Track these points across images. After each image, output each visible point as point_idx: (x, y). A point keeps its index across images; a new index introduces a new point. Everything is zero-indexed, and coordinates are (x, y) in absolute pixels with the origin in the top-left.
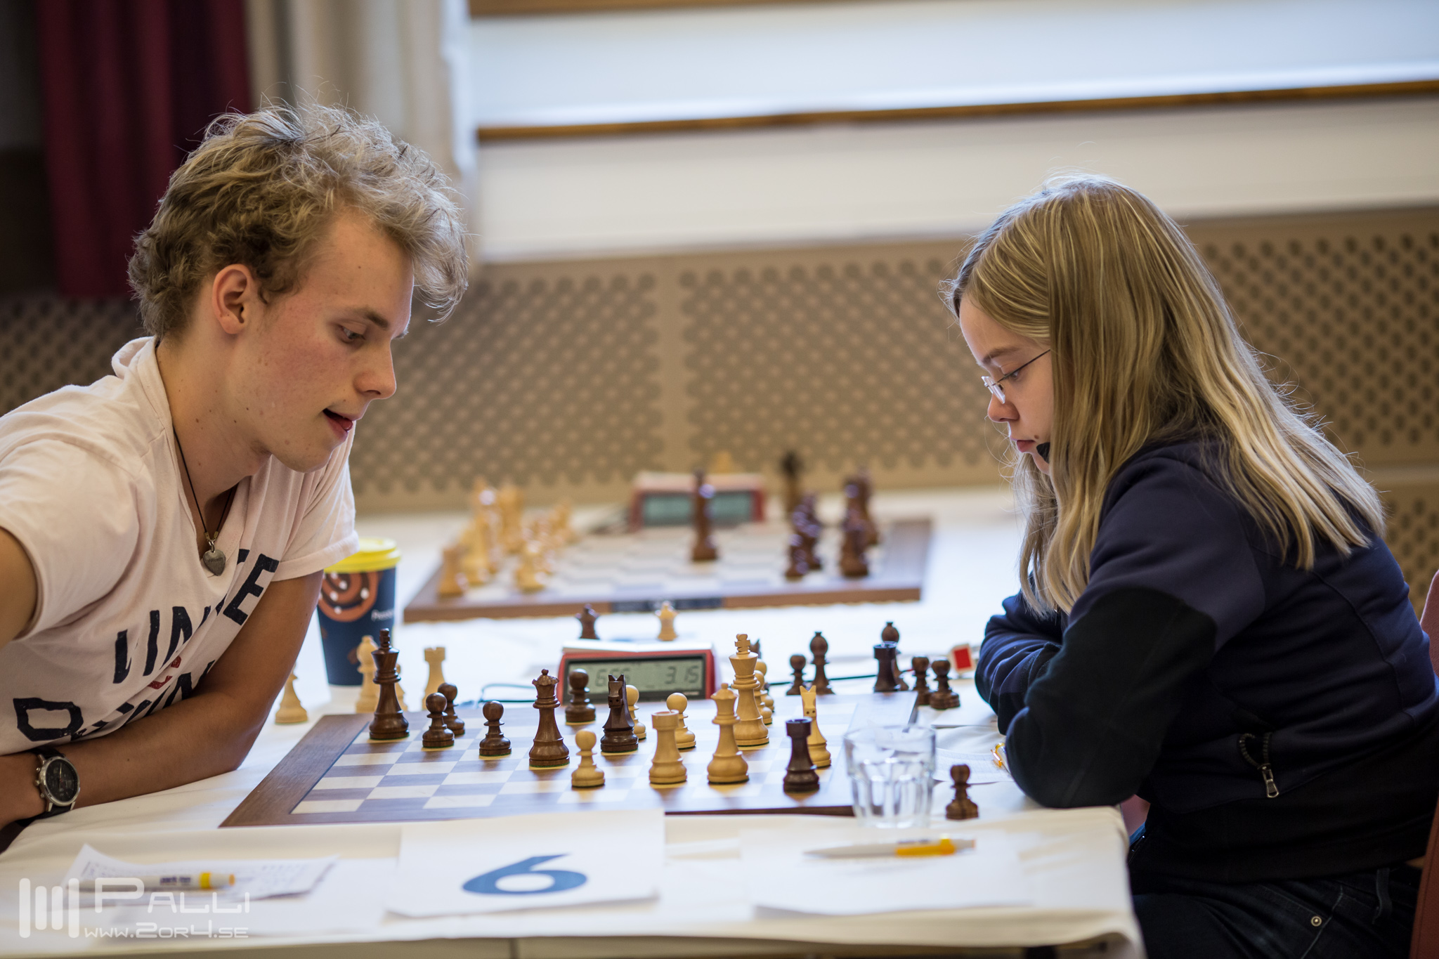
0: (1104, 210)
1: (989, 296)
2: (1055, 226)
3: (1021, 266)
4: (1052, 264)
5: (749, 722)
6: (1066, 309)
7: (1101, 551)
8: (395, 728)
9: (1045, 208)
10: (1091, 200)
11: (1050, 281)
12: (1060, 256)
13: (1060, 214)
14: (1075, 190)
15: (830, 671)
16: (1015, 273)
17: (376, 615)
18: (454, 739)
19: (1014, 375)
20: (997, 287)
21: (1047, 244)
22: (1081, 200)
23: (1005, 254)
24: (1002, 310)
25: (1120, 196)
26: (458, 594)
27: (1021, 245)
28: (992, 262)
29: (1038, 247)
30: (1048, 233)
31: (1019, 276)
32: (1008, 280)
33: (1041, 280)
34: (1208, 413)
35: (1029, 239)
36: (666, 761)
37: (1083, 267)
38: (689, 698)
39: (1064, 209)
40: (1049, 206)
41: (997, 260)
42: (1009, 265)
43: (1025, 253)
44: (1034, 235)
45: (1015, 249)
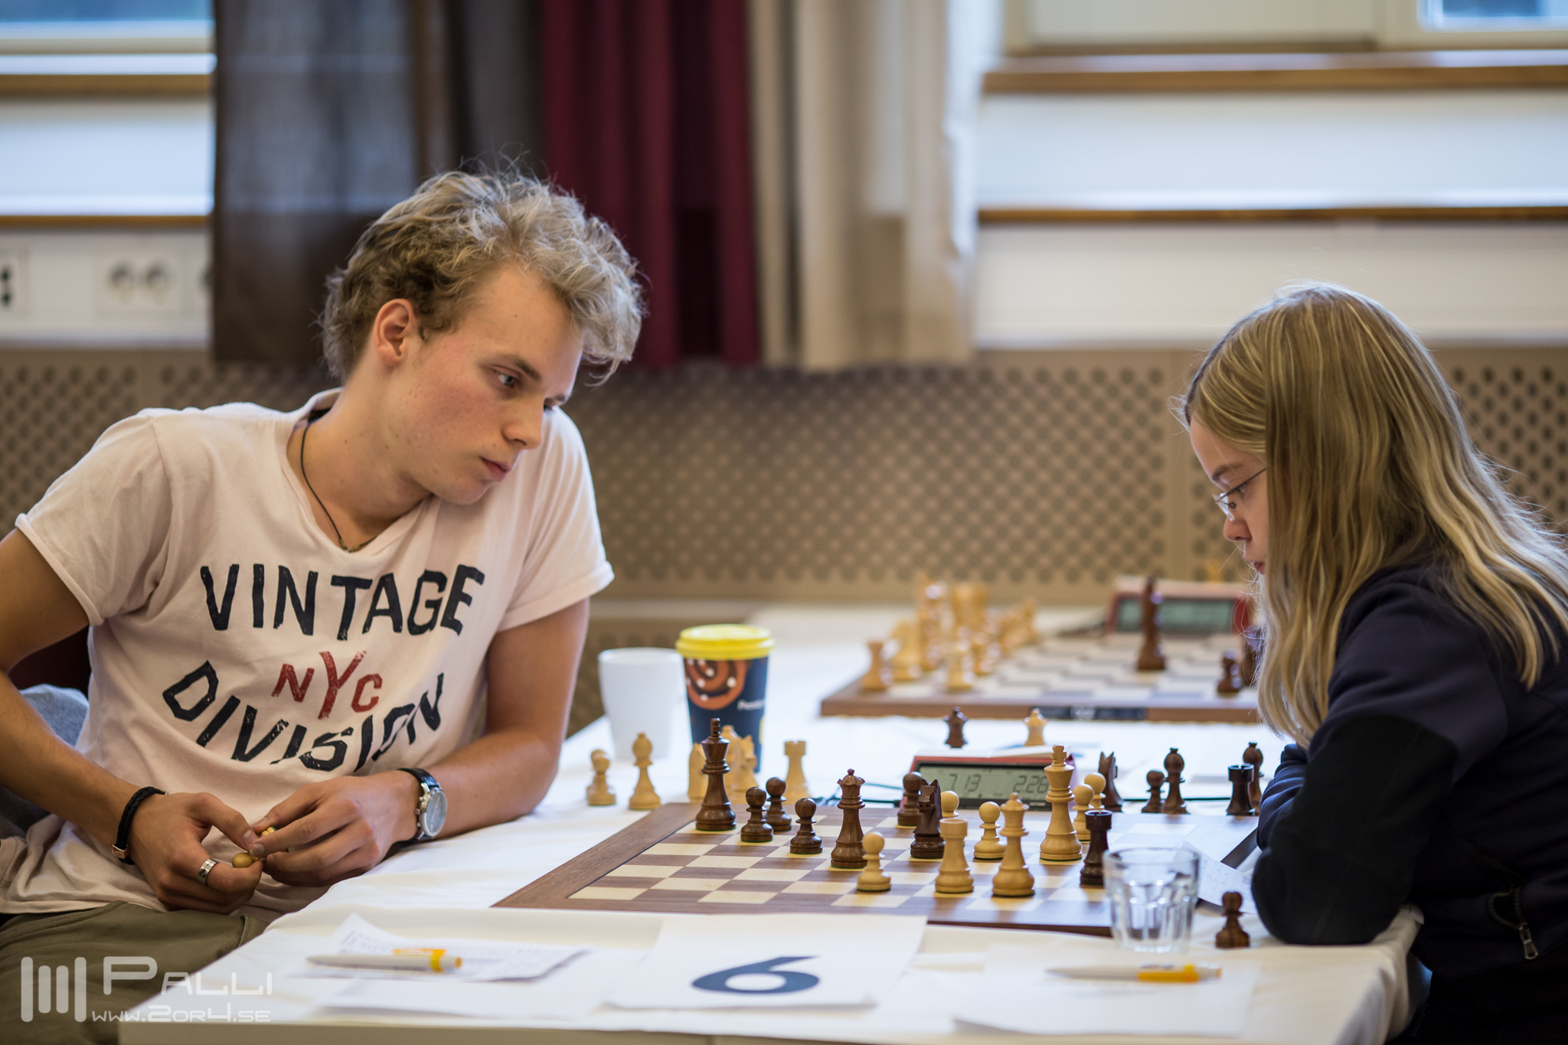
0: (1326, 319)
1: (1211, 412)
2: (1275, 340)
3: (1241, 380)
4: (1270, 377)
5: (1061, 837)
6: (1284, 424)
7: (1339, 680)
8: (720, 820)
9: (1267, 319)
10: (1314, 310)
11: (1267, 394)
12: (1279, 368)
13: (1281, 324)
14: (1299, 299)
15: (1185, 791)
16: (1235, 388)
17: (743, 705)
18: (772, 834)
19: (1239, 491)
20: (1219, 401)
21: (1267, 357)
22: (1304, 310)
23: (1227, 368)
24: (1224, 426)
25: (1345, 304)
26: (881, 689)
27: (1242, 357)
28: (1215, 377)
29: (1259, 359)
30: (1269, 344)
31: (1240, 390)
32: (1229, 394)
33: (1258, 392)
34: (1439, 536)
35: (1251, 353)
36: (952, 870)
37: (1301, 379)
38: (1032, 809)
39: (1286, 319)
40: (1271, 317)
41: (1220, 374)
42: (1230, 378)
43: (1246, 366)
44: (1256, 347)
45: (1237, 362)
